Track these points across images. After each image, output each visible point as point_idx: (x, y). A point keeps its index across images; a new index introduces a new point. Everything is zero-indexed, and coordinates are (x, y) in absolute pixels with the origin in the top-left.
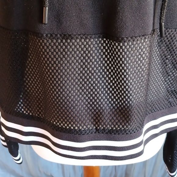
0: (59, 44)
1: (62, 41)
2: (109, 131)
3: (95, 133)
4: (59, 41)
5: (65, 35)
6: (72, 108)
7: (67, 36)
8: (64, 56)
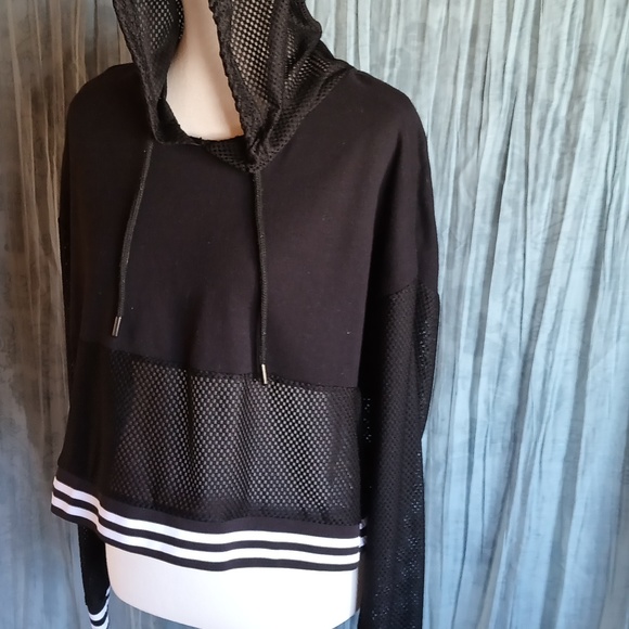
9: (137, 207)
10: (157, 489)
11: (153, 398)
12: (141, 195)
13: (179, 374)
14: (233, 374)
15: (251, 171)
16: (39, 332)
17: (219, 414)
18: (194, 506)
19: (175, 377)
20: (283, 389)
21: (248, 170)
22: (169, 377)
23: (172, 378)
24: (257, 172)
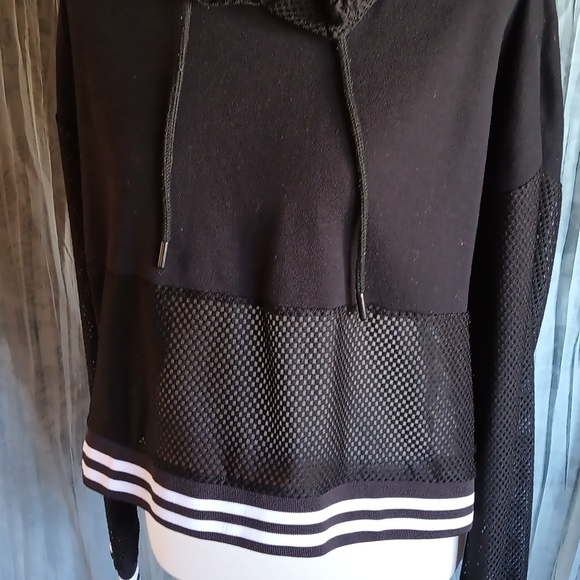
0: (180, 305)
1: (184, 301)
2: (251, 484)
3: (225, 483)
4: (181, 299)
5: (191, 291)
6: (188, 424)
7: (193, 294)
8: (184, 326)
9: (178, 94)
10: (231, 459)
11: (218, 345)
12: (180, 79)
13: (250, 312)
14: (325, 309)
15: (335, 35)
16: (20, 253)
17: (310, 361)
18: (283, 481)
19: (245, 316)
20: (385, 323)
21: (330, 34)
22: (237, 316)
23: (241, 317)
24: (343, 37)
